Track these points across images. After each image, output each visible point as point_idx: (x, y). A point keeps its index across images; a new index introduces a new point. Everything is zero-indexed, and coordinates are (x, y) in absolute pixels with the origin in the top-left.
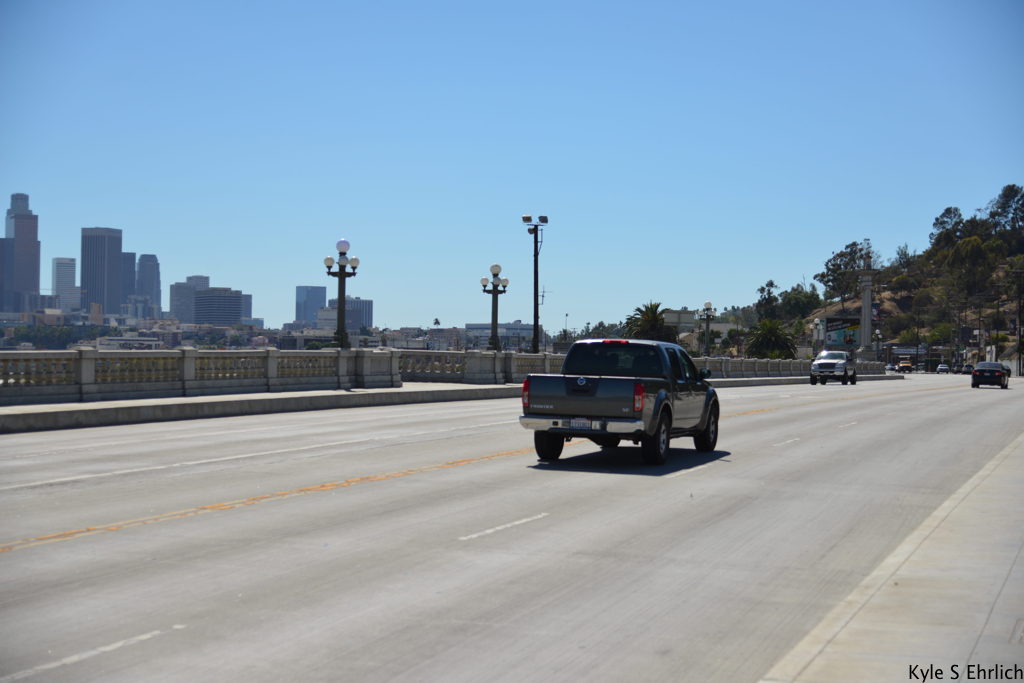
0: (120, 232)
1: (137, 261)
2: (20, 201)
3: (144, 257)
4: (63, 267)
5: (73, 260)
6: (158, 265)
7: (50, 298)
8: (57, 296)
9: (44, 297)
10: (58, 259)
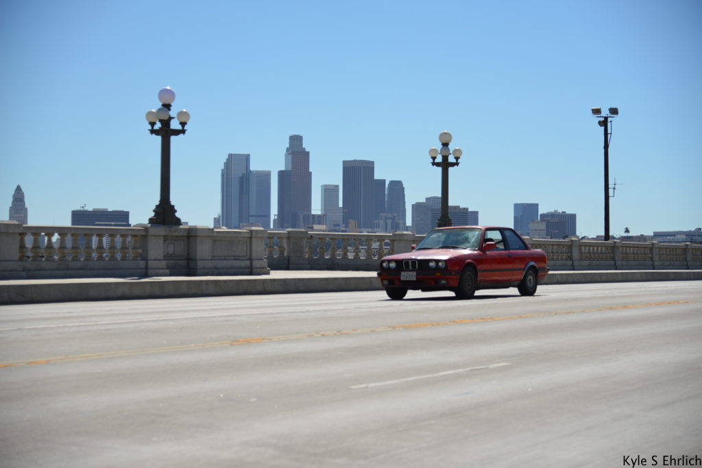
0: (372, 163)
1: (387, 186)
2: (296, 140)
3: (392, 183)
4: (329, 191)
5: (337, 186)
6: (403, 189)
7: (319, 216)
8: (324, 215)
9: (314, 215)
10: (325, 185)
